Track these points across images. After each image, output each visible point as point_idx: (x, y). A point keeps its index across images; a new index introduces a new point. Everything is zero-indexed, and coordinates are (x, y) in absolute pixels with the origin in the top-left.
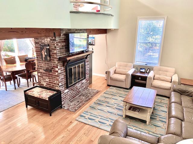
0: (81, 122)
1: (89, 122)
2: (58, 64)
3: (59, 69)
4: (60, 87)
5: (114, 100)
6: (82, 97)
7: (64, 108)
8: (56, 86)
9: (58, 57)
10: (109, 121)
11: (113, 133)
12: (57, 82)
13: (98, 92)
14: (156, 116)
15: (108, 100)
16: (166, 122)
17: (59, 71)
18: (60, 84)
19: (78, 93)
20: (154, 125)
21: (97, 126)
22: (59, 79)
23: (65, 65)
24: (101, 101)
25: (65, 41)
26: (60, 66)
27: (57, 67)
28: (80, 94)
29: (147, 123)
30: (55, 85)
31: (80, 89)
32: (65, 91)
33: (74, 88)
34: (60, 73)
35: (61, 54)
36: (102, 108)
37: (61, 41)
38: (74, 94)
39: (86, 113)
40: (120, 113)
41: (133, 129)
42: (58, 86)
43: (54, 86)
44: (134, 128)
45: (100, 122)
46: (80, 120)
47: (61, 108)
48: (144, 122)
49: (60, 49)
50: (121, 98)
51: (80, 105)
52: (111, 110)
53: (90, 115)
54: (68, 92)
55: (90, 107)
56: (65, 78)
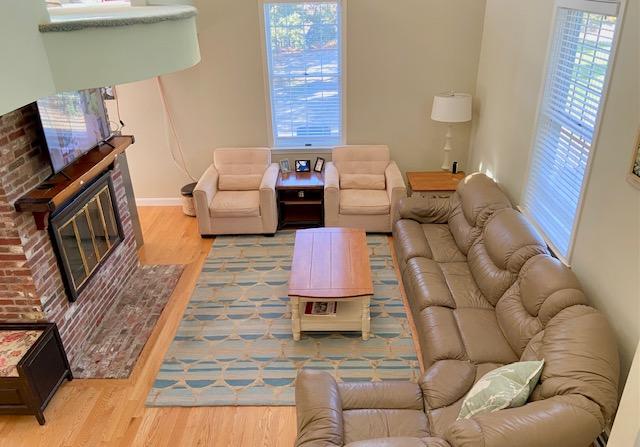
0: (168, 406)
1: (198, 396)
2: (19, 229)
3: (26, 248)
4: (46, 309)
5: (245, 288)
6: (129, 310)
7: (81, 375)
8: (27, 310)
9: (12, 203)
10: (257, 369)
11: (310, 422)
12: (30, 295)
13: (179, 274)
14: (378, 305)
15: (225, 293)
16: (404, 315)
17: (29, 255)
18: (43, 300)
19: (111, 297)
20: (383, 335)
21: (230, 399)
22: (37, 283)
23: (46, 222)
24: (206, 305)
25: (22, 130)
26: (27, 232)
27: (18, 242)
28: (117, 301)
29: (364, 335)
30: (21, 307)
31: (112, 281)
32: (67, 312)
33: (94, 288)
34: (35, 259)
35: (19, 186)
36: (218, 328)
37: (7, 135)
38: (98, 308)
39: (173, 367)
40: (280, 327)
41: (333, 368)
42: (38, 308)
43: (18, 310)
44: (335, 366)
45: (232, 382)
46: (163, 400)
47: (70, 377)
48: (354, 334)
49: (12, 167)
50: (264, 273)
51: (137, 342)
52: (249, 327)
53: (190, 370)
54: (76, 313)
55: (176, 339)
56: (53, 269)
